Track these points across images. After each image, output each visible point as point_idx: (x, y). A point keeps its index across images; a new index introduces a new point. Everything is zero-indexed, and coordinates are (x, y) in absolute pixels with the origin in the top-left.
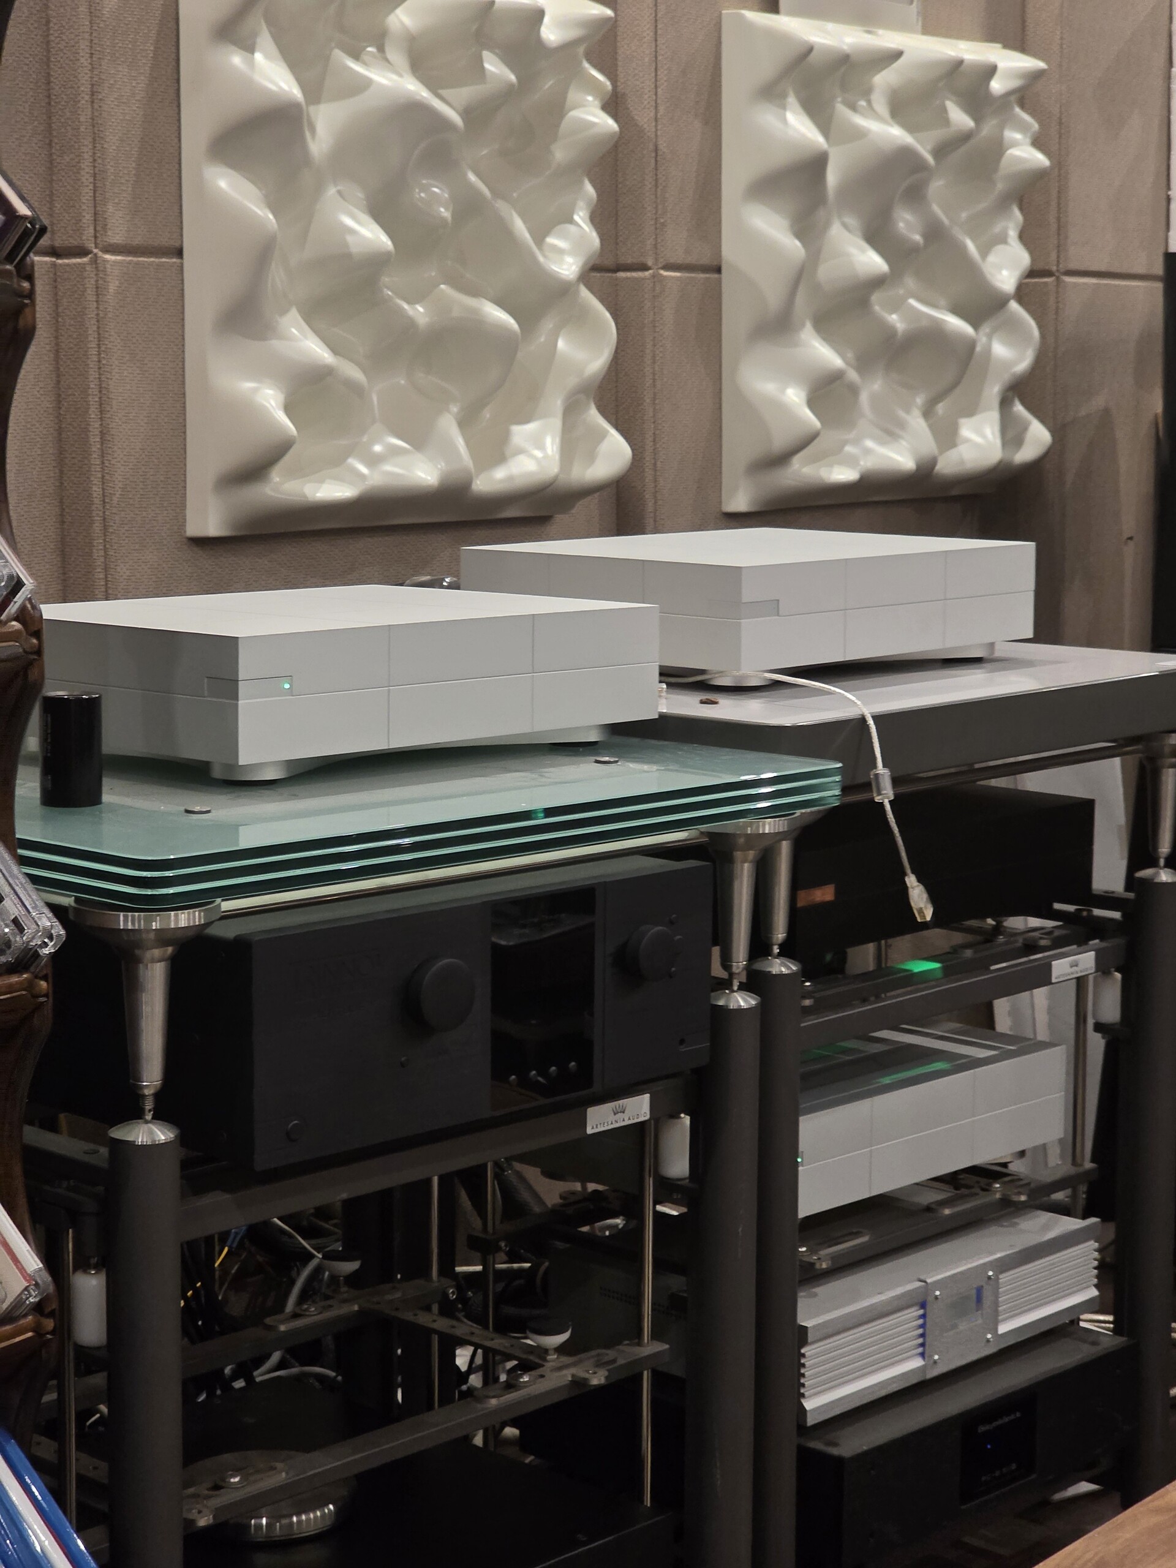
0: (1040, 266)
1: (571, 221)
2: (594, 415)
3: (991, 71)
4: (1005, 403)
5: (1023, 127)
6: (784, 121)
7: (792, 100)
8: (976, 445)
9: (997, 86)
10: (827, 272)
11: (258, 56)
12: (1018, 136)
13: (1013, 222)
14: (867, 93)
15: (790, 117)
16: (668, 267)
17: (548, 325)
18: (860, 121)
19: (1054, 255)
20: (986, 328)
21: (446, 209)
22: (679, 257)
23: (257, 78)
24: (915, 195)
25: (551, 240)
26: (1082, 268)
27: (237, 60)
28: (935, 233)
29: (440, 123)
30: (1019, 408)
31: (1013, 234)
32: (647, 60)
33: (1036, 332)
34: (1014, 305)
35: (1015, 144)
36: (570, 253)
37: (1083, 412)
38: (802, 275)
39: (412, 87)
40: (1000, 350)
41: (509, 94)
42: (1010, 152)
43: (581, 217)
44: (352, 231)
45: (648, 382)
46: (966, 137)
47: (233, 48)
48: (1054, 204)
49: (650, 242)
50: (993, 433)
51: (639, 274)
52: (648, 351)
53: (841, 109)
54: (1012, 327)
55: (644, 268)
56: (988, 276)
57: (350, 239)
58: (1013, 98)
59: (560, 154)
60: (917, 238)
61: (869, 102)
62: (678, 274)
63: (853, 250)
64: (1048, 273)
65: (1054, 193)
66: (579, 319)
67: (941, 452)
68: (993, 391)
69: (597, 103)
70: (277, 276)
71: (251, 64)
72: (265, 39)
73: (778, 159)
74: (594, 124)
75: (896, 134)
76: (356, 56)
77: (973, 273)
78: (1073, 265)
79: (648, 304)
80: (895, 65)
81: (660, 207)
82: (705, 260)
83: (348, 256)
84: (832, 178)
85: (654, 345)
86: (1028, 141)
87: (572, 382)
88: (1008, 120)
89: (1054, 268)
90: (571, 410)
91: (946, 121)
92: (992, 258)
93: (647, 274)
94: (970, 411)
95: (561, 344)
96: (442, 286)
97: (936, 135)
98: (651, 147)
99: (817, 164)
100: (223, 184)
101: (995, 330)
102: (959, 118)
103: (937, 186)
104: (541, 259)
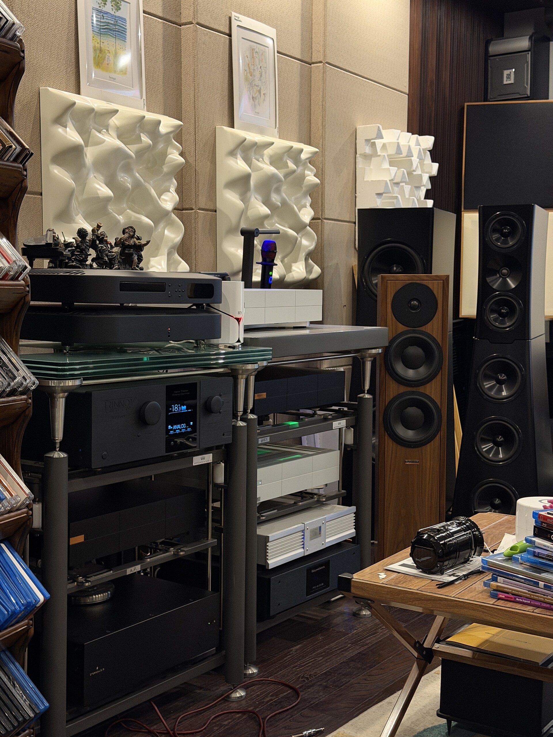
0: (316, 217)
1: (169, 191)
2: (177, 256)
3: (301, 151)
4: (306, 260)
5: (311, 170)
6: (237, 163)
7: (239, 156)
8: (298, 272)
9: (303, 156)
10: (250, 213)
11: (68, 129)
12: (309, 173)
13: (308, 201)
14: (262, 156)
15: (238, 161)
16: (199, 209)
17: (161, 225)
18: (260, 164)
19: (320, 213)
20: (300, 235)
21: (130, 184)
22: (203, 206)
23: (68, 136)
24: (278, 191)
25: (163, 197)
26: (329, 217)
27: (60, 130)
28: (284, 203)
29: (127, 156)
30: (310, 261)
31: (308, 205)
32: (192, 141)
33: (316, 237)
34: (308, 228)
35: (308, 175)
36: (170, 201)
37: (330, 264)
38: (243, 213)
39: (119, 143)
40: (305, 242)
41: (148, 148)
42: (307, 178)
43: (172, 190)
44: (99, 190)
45: (193, 246)
46: (294, 172)
47: (59, 126)
48: (320, 196)
49: (193, 201)
50: (303, 268)
51: (191, 211)
52: (193, 237)
53: (254, 160)
54: (308, 235)
55: (192, 209)
56: (301, 218)
57: (98, 191)
58: (308, 161)
59: (165, 169)
60: (279, 204)
61: (263, 159)
62: (203, 212)
63: (258, 206)
64: (319, 219)
65: (320, 193)
66: (171, 224)
67: (287, 274)
68: (303, 255)
69: (178, 153)
70: (74, 204)
71: (66, 132)
72: (70, 124)
73: (235, 175)
74: (177, 160)
75: (272, 170)
76: (100, 132)
77: (296, 216)
78: (326, 217)
79: (193, 221)
80: (271, 147)
81: (197, 189)
82: (212, 208)
83: (99, 197)
84: (252, 183)
85: (195, 235)
86: (313, 175)
87: (170, 244)
88: (305, 168)
89: (321, 217)
90: (169, 254)
91: (288, 167)
92: (301, 212)
93: (193, 211)
94: (296, 261)
95: (166, 232)
96: (128, 210)
97: (285, 171)
98: (194, 170)
99: (247, 178)
100: (56, 171)
101: (302, 236)
102: (292, 165)
103: (284, 188)
104: (160, 203)
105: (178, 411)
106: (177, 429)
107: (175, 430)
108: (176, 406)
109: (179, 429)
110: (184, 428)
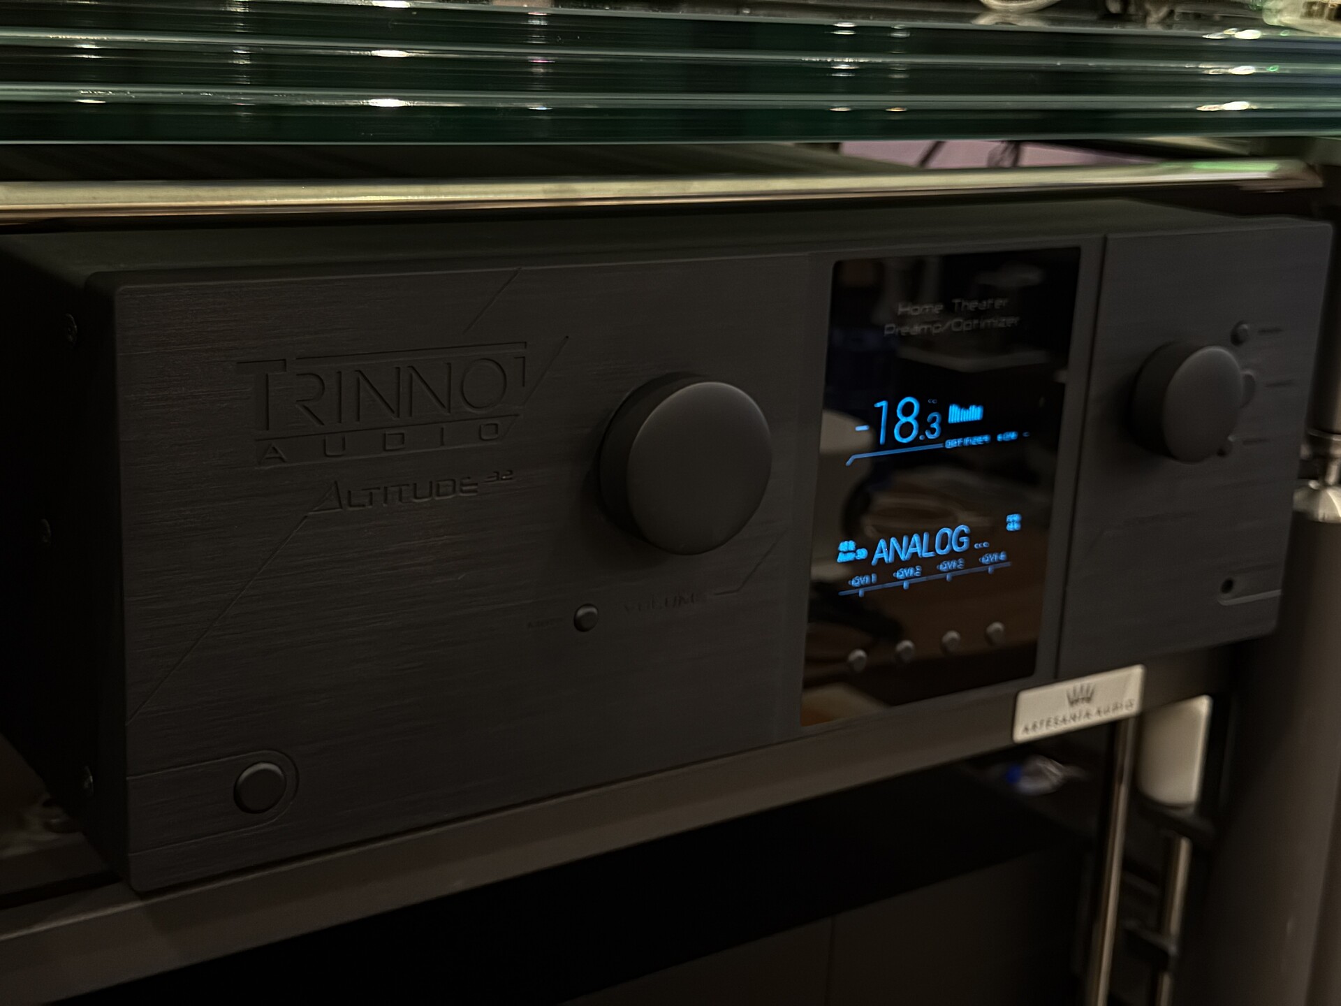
105: (915, 442)
106: (898, 564)
107: (886, 570)
108: (908, 410)
109: (915, 560)
110: (952, 555)
